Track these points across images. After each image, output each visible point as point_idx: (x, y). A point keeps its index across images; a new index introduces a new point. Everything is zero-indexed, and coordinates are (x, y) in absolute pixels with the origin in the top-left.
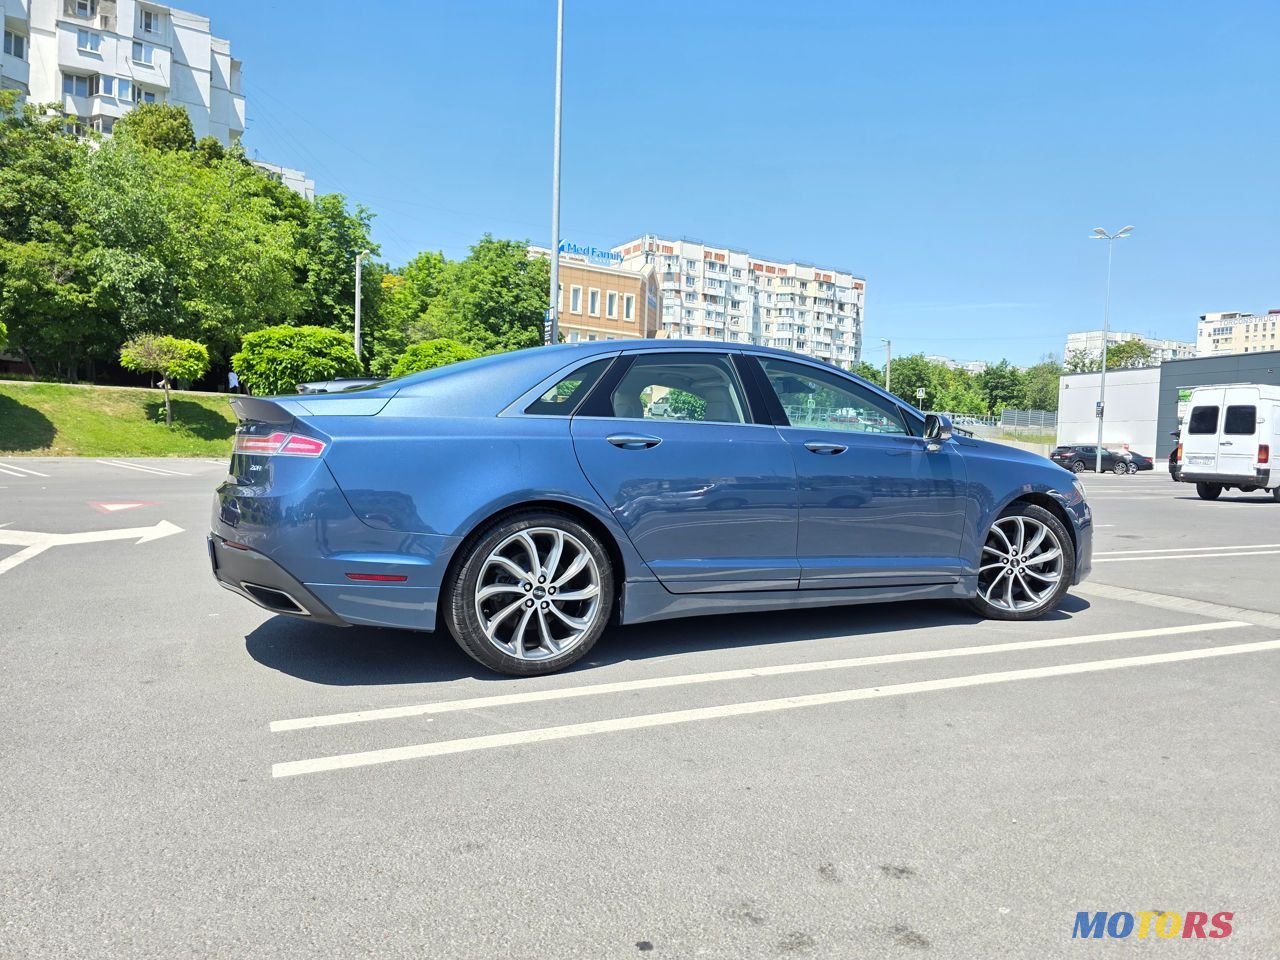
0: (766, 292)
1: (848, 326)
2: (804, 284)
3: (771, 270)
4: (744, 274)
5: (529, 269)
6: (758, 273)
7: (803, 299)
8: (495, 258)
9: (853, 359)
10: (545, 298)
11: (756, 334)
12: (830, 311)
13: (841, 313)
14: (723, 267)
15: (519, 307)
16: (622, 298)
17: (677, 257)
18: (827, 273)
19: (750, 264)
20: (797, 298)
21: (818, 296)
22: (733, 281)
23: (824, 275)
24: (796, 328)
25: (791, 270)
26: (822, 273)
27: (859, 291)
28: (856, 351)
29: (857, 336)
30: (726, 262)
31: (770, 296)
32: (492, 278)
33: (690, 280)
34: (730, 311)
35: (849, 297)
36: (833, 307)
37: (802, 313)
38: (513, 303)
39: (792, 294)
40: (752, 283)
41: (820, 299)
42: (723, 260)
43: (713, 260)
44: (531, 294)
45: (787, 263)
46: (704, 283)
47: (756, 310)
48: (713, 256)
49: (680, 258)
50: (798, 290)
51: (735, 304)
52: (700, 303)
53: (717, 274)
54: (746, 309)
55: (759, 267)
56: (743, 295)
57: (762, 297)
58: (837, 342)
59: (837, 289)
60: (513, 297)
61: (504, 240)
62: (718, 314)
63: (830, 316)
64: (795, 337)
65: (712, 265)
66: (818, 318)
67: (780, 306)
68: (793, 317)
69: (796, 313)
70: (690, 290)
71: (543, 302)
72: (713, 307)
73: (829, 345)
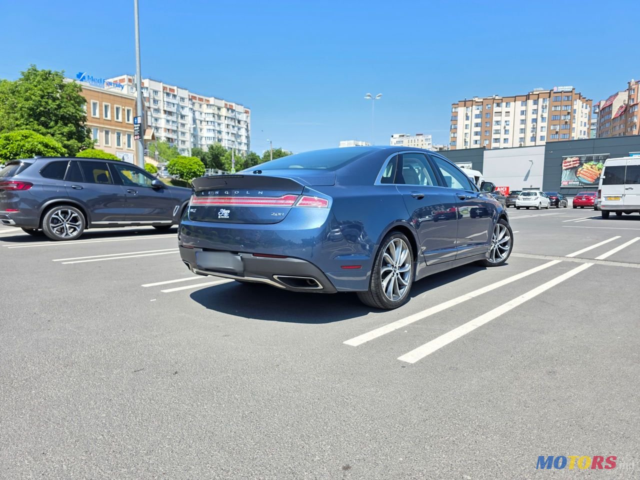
0: (199, 111)
1: (243, 132)
2: (219, 109)
3: (201, 100)
4: (187, 100)
5: (65, 89)
6: (194, 101)
7: (219, 116)
8: (41, 80)
9: (246, 149)
10: (78, 107)
11: (195, 133)
12: (234, 124)
13: (239, 125)
14: (175, 96)
15: (61, 112)
16: (124, 110)
17: (147, 88)
18: (231, 104)
19: (189, 95)
20: (216, 116)
21: (227, 115)
22: (180, 104)
23: (230, 105)
24: (216, 132)
25: (212, 101)
26: (228, 103)
27: (247, 114)
28: (248, 145)
29: (247, 137)
30: (176, 93)
31: (201, 114)
32: (41, 93)
33: (155, 101)
34: (180, 121)
35: (243, 117)
36: (235, 122)
37: (219, 124)
38: (56, 109)
39: (213, 114)
40: (191, 106)
41: (228, 118)
42: (174, 92)
43: (168, 91)
44: (68, 104)
45: (210, 97)
46: (164, 104)
47: (194, 121)
48: (168, 89)
49: (149, 89)
50: (216, 112)
51: (183, 117)
52: (162, 115)
53: (171, 100)
54: (189, 120)
55: (195, 98)
56: (186, 112)
57: (197, 114)
58: (239, 141)
59: (237, 113)
60: (56, 105)
61: (47, 70)
62: (173, 122)
63: (233, 127)
64: (216, 137)
65: (168, 94)
66: (228, 127)
67: (207, 120)
68: (214, 126)
69: (216, 124)
70: (156, 107)
71: (77, 109)
72: (170, 118)
73: (234, 141)
